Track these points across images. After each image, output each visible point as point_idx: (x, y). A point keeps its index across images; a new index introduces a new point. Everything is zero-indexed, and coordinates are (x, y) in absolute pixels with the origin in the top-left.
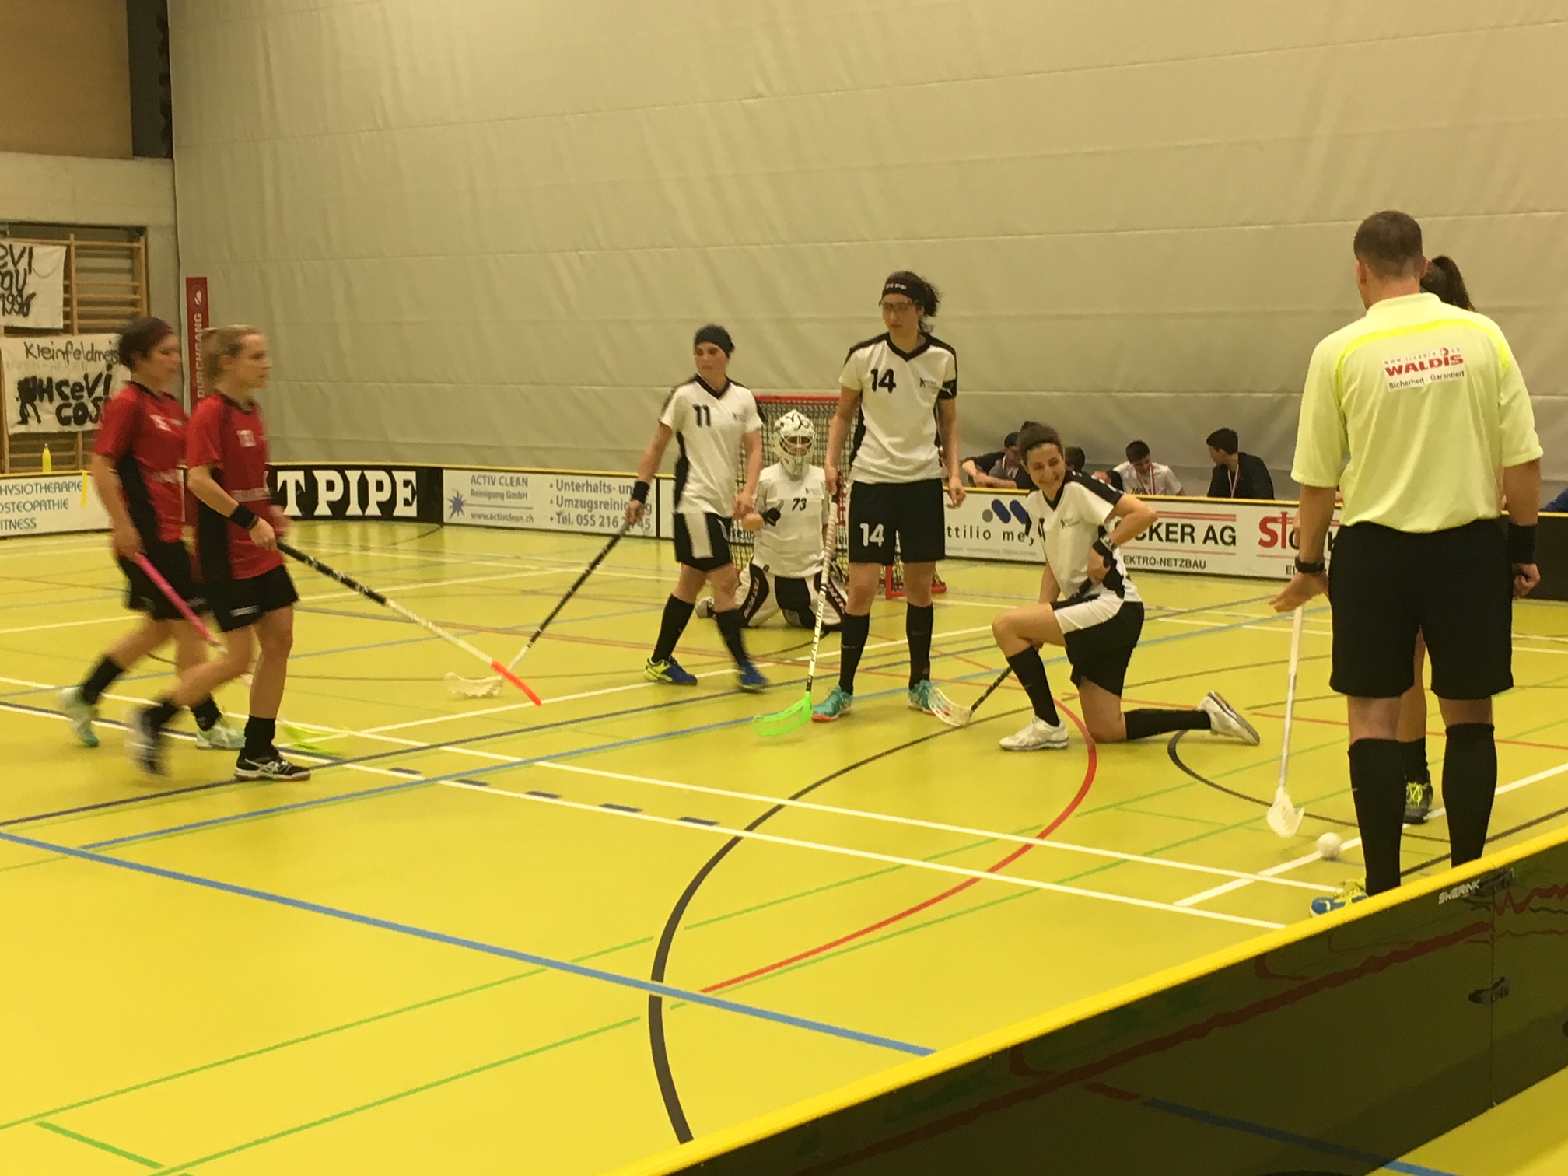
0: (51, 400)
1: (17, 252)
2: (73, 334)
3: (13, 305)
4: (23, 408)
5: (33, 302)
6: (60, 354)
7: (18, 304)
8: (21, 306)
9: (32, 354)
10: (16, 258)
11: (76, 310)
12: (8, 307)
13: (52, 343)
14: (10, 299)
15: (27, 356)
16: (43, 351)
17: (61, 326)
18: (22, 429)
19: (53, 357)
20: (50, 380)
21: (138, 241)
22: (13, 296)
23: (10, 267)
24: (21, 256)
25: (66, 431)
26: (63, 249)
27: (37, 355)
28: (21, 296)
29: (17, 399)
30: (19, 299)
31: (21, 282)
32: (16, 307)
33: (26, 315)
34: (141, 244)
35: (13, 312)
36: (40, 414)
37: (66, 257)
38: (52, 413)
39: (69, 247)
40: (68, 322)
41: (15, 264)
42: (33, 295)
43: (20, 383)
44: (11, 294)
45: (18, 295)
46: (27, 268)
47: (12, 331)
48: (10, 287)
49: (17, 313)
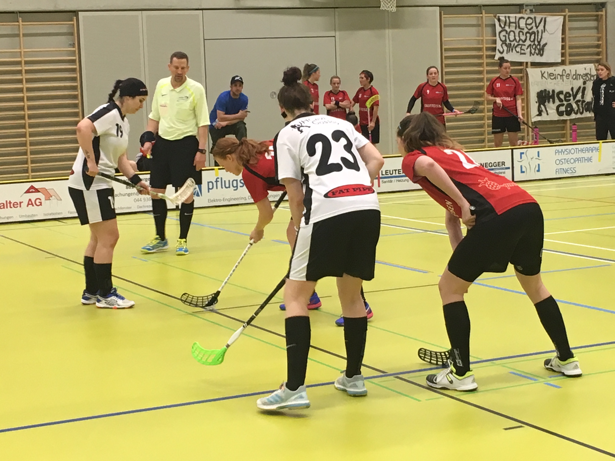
0: (554, 102)
1: (538, 21)
2: (566, 65)
3: (535, 49)
4: (539, 107)
5: (545, 48)
6: (559, 77)
7: (538, 49)
8: (539, 50)
9: (544, 77)
10: (537, 25)
11: (568, 51)
12: (533, 51)
13: (555, 70)
14: (534, 47)
15: (542, 78)
16: (550, 75)
17: (560, 61)
18: (539, 118)
19: (555, 78)
20: (553, 91)
21: (602, 11)
22: (535, 45)
23: (534, 28)
24: (540, 23)
25: (562, 119)
26: (562, 17)
27: (547, 77)
28: (539, 44)
29: (536, 102)
30: (538, 47)
31: (540, 37)
32: (537, 51)
33: (542, 55)
34: (603, 13)
35: (535, 54)
36: (548, 109)
37: (563, 22)
38: (554, 109)
39: (565, 16)
40: (563, 58)
41: (537, 27)
42: (546, 44)
43: (538, 93)
44: (534, 44)
45: (538, 45)
46: (543, 29)
47: (535, 65)
48: (534, 41)
49: (537, 55)
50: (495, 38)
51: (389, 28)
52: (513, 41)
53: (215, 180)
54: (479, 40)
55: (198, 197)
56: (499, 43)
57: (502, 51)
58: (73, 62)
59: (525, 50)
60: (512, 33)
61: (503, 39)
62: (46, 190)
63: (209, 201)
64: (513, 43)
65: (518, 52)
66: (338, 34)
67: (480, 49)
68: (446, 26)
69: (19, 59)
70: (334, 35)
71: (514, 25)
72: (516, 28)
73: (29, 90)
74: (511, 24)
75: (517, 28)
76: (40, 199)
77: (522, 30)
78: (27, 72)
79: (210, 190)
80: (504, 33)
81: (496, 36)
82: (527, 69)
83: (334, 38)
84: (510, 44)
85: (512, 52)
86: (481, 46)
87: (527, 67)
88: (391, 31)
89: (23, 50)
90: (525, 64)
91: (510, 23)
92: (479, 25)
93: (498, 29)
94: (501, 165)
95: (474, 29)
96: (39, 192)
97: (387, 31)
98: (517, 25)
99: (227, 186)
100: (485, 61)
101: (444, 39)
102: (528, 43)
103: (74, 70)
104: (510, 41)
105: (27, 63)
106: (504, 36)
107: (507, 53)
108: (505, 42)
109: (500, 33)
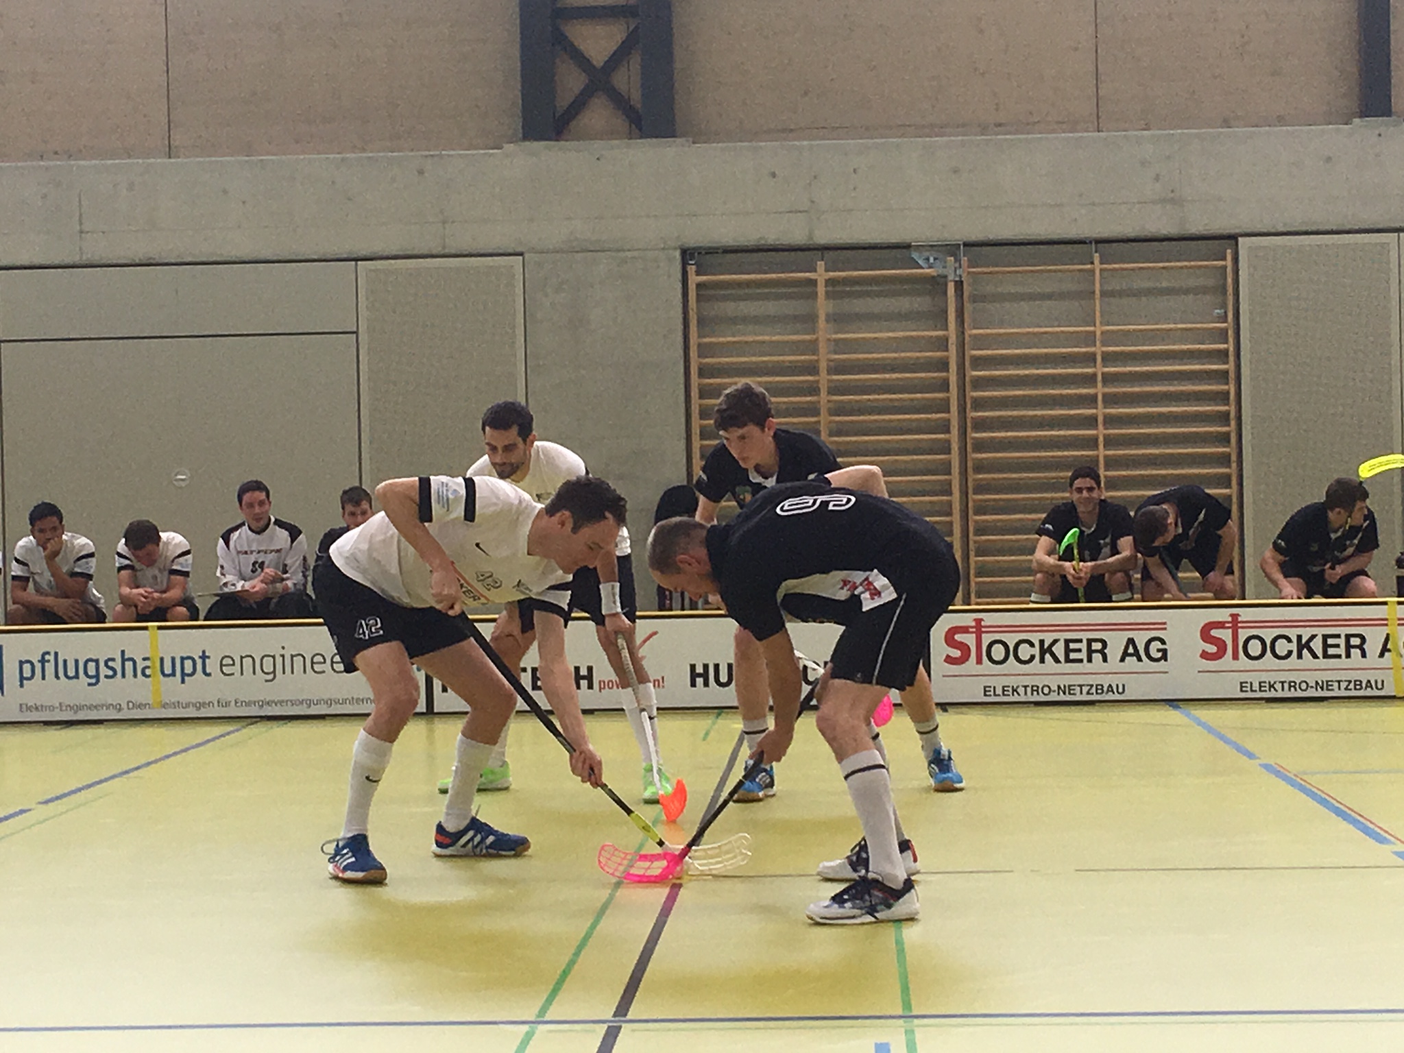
63: (21, 707)
79: (25, 682)
89: (1100, 328)
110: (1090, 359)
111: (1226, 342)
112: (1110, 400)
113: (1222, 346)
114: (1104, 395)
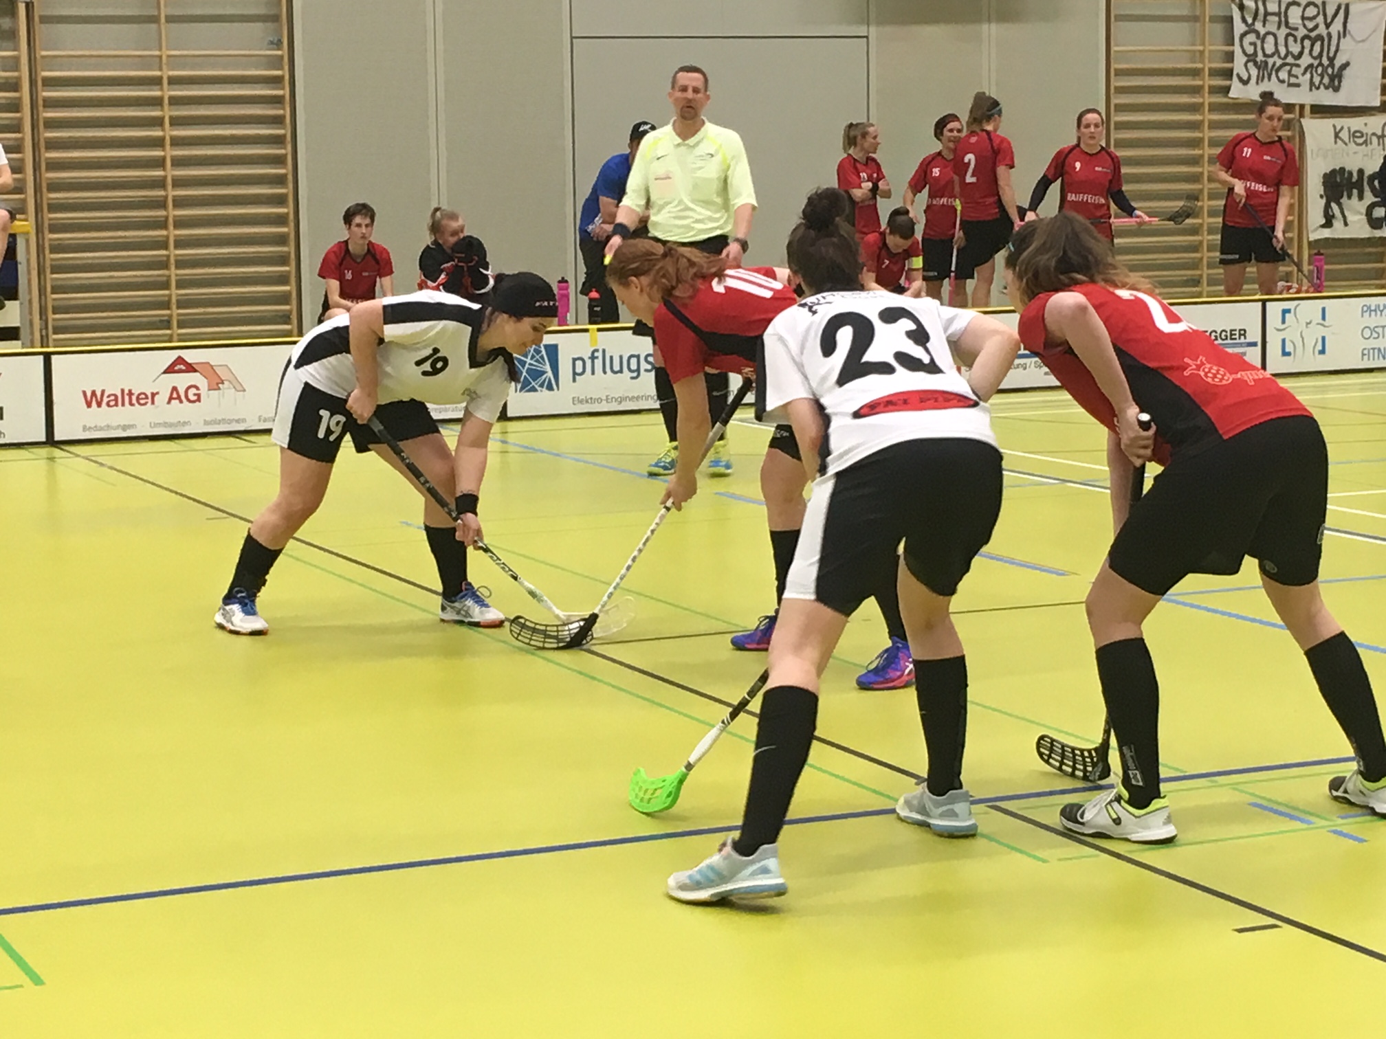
0: (1361, 197)
1: (1330, 11)
3: (1322, 76)
4: (1327, 207)
5: (1346, 73)
6: (1375, 139)
7: (1328, 75)
8: (1332, 78)
9: (1340, 139)
10: (1329, 21)
12: (1317, 80)
13: (1366, 124)
14: (1320, 70)
15: (1336, 142)
16: (1354, 135)
17: (1377, 103)
18: (1326, 233)
19: (1365, 142)
20: (1361, 172)
22: (1323, 66)
23: (1322, 27)
24: (1335, 16)
25: (1378, 236)
27: (1347, 141)
28: (1332, 65)
29: (1321, 197)
30: (1330, 71)
31: (1333, 49)
32: (1326, 80)
33: (1336, 89)
35: (1322, 87)
36: (1346, 213)
38: (1362, 214)
41: (1328, 26)
42: (1347, 65)
43: (1325, 175)
44: (1320, 64)
45: (1328, 66)
46: (1342, 31)
47: (1320, 111)
48: (1320, 55)
49: (1327, 88)
50: (1231, 48)
51: (989, 21)
52: (1272, 56)
53: (590, 355)
54: (1194, 51)
55: (552, 392)
56: (1240, 59)
57: (1245, 78)
58: (277, 81)
59: (1300, 76)
60: (1270, 39)
61: (1250, 50)
62: (212, 366)
63: (573, 401)
64: (1270, 61)
65: (1282, 82)
66: (873, 31)
67: (1196, 73)
68: (1120, 18)
69: (158, 73)
70: (866, 34)
71: (1276, 19)
72: (1279, 27)
73: (177, 142)
74: (1269, 18)
75: (1283, 27)
76: (197, 388)
77: (1293, 32)
78: (174, 101)
79: (577, 377)
80: (1251, 38)
81: (1233, 44)
82: (1302, 120)
83: (865, 39)
84: (1266, 63)
85: (1269, 79)
86: (1200, 66)
87: (1302, 115)
88: (993, 26)
89: (166, 53)
90: (1297, 108)
91: (1266, 14)
92: (1195, 19)
93: (1239, 27)
94: (1237, 336)
95: (1184, 27)
96: (195, 371)
97: (985, 27)
98: (1283, 19)
99: (617, 368)
100: (1208, 99)
101: (1114, 48)
102: (1306, 60)
103: (278, 100)
104: (1265, 55)
105: (173, 81)
106: (1251, 44)
107: (1257, 83)
108: (1252, 58)
109: (1243, 36)
110: (157, 81)
111: (281, 68)
112: (176, 122)
113: (279, 73)
114: (171, 118)
